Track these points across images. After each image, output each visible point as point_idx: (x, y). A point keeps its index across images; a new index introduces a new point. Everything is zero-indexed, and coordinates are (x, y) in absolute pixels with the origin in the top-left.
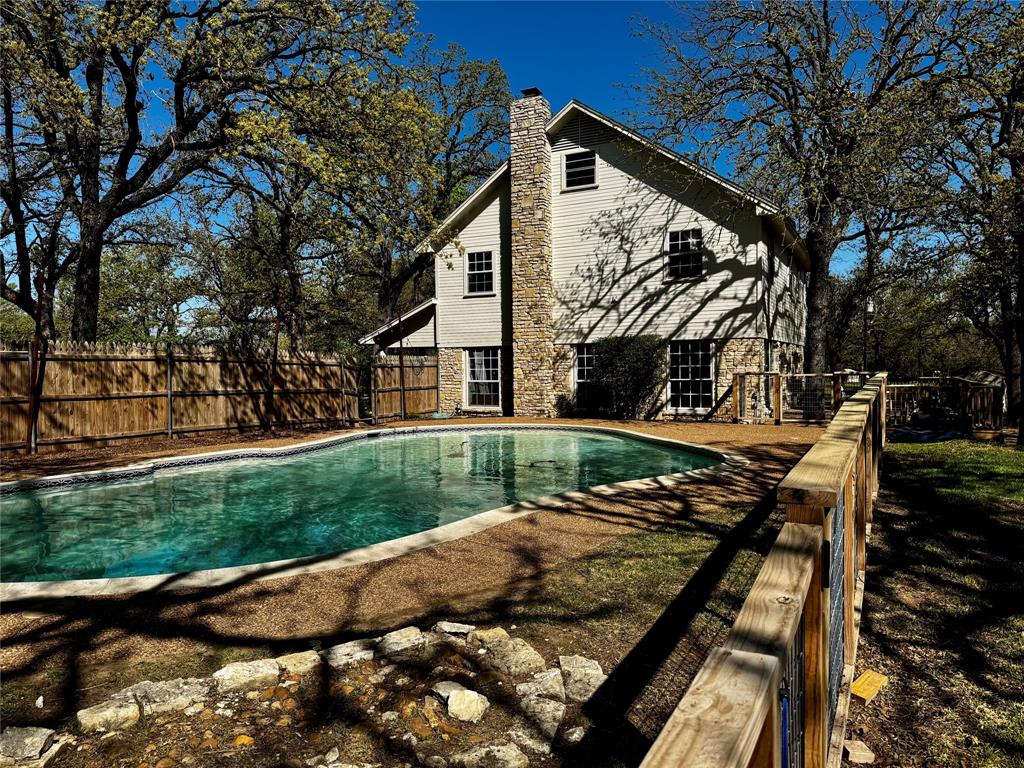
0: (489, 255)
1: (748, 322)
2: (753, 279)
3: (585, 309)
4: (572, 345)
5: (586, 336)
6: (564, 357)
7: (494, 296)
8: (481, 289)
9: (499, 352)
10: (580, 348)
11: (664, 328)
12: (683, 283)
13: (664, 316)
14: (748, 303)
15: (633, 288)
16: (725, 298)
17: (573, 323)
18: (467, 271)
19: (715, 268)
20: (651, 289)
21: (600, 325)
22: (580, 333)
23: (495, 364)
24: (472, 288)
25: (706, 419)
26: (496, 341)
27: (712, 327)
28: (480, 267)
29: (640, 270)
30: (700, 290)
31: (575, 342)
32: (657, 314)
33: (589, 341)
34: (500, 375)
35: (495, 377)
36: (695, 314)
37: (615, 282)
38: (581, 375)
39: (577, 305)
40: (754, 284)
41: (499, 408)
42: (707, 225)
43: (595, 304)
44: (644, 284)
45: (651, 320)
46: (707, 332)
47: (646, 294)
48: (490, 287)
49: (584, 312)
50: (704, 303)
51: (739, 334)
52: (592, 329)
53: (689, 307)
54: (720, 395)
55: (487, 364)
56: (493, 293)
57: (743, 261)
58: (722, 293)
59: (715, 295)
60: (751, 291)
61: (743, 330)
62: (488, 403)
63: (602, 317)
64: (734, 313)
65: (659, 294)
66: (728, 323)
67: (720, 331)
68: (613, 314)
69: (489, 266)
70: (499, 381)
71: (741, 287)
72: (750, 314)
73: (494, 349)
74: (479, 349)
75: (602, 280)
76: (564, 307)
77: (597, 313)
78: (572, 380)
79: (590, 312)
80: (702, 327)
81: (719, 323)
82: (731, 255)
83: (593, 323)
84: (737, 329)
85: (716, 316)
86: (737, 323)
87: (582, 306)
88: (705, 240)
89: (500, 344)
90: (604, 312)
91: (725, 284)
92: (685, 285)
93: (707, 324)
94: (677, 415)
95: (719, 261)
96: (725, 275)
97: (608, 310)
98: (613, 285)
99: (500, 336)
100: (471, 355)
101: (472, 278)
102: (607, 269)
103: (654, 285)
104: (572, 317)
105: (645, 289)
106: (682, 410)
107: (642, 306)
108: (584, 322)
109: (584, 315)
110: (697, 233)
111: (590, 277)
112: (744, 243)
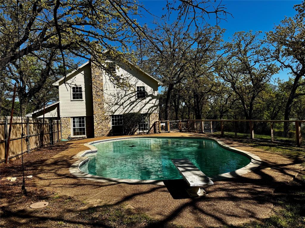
0: (81, 88)
1: (155, 109)
2: (156, 99)
3: (113, 105)
4: (110, 116)
5: (114, 113)
6: (107, 119)
7: (83, 101)
8: (78, 98)
9: (85, 118)
10: (113, 116)
11: (136, 110)
12: (140, 99)
13: (135, 107)
14: (155, 105)
15: (127, 100)
16: (150, 103)
17: (110, 109)
18: (72, 92)
19: (148, 96)
20: (132, 101)
21: (118, 110)
22: (112, 112)
23: (83, 122)
24: (74, 98)
25: (148, 133)
26: (84, 114)
27: (147, 110)
28: (77, 91)
29: (129, 95)
30: (144, 101)
31: (111, 114)
32: (134, 107)
33: (114, 114)
34: (85, 125)
35: (84, 126)
36: (143, 107)
37: (122, 98)
38: (113, 124)
39: (111, 104)
41: (85, 136)
42: (146, 85)
43: (117, 104)
45: (132, 109)
46: (146, 112)
47: (131, 102)
48: (81, 98)
49: (113, 106)
50: (145, 104)
51: (154, 112)
52: (115, 111)
53: (142, 105)
54: (151, 127)
55: (80, 122)
56: (83, 100)
57: (154, 95)
58: (149, 102)
59: (148, 102)
60: (156, 102)
61: (154, 111)
62: (81, 134)
63: (119, 108)
64: (152, 107)
65: (133, 102)
66: (151, 109)
67: (149, 111)
68: (122, 107)
69: (81, 91)
70: (85, 127)
71: (154, 101)
72: (156, 107)
73: (83, 117)
74: (77, 117)
75: (118, 97)
76: (107, 104)
77: (117, 107)
78: (110, 125)
79: (115, 106)
80: (145, 110)
81: (149, 109)
82: (151, 93)
83: (116, 109)
84: (153, 111)
85: (149, 108)
86: (153, 109)
87: (112, 104)
88: (145, 89)
89: (86, 116)
90: (119, 106)
91: (150, 100)
92: (141, 100)
93: (146, 109)
94: (140, 133)
95: (148, 94)
96: (150, 98)
97: (120, 106)
98: (121, 99)
99: (86, 113)
100: (74, 119)
101: (74, 95)
102: (120, 94)
103: (133, 99)
104: (110, 107)
105: (130, 100)
106: (141, 131)
107: (130, 105)
108: (113, 109)
109: (113, 107)
110: (144, 87)
111: (115, 96)
112: (154, 90)
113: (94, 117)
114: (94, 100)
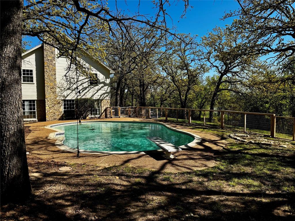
0: (31, 71)
1: (107, 96)
2: (108, 86)
3: (65, 90)
4: (62, 100)
5: (66, 97)
6: (59, 103)
8: (28, 81)
9: (36, 101)
10: (64, 100)
11: (88, 96)
13: (88, 93)
14: (107, 92)
15: (80, 86)
16: (102, 90)
17: (62, 94)
18: (22, 75)
20: (84, 86)
21: (70, 95)
22: (64, 96)
23: (34, 105)
24: (24, 81)
25: (99, 118)
26: (35, 97)
27: (99, 96)
28: (28, 74)
29: (81, 81)
30: (97, 88)
31: (63, 99)
32: (86, 93)
33: (66, 99)
34: (36, 109)
35: (34, 109)
36: (96, 93)
38: (65, 108)
39: (63, 89)
41: (36, 119)
42: (98, 73)
43: (69, 89)
44: (82, 85)
45: (84, 94)
46: (98, 98)
47: (83, 87)
48: (32, 81)
49: (65, 91)
50: (98, 91)
51: (105, 99)
52: (68, 96)
53: (94, 91)
54: (102, 112)
55: (30, 105)
56: (34, 83)
57: (106, 82)
58: (102, 89)
59: (100, 89)
60: (108, 89)
61: (106, 98)
62: (31, 118)
63: (71, 93)
64: (104, 94)
65: (86, 88)
66: (103, 96)
67: (101, 98)
68: (74, 92)
69: (32, 74)
70: (36, 110)
71: (106, 87)
72: (107, 94)
73: (34, 101)
74: (27, 101)
76: (59, 89)
77: (69, 91)
78: (62, 109)
79: (67, 91)
80: (97, 96)
81: (101, 96)
82: (103, 81)
83: (68, 94)
84: (105, 97)
85: (101, 94)
86: (105, 96)
87: (65, 89)
88: (98, 76)
89: (36, 99)
90: (71, 91)
91: (102, 87)
92: (93, 86)
93: (98, 96)
94: (92, 117)
95: (101, 82)
96: (102, 85)
97: (73, 91)
98: (74, 84)
100: (23, 102)
101: (24, 77)
103: (85, 85)
104: (61, 92)
105: (83, 86)
106: (92, 116)
107: (82, 90)
108: (65, 93)
109: (65, 92)
110: (96, 75)
112: (106, 78)
113: (46, 101)
114: (46, 84)
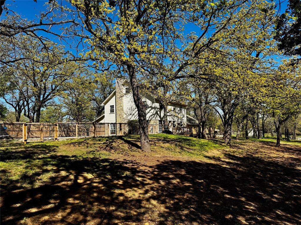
0: (113, 106)
1: (154, 117)
5: (129, 120)
9: (115, 124)
14: (153, 113)
18: (110, 109)
19: (149, 108)
21: (131, 118)
24: (111, 112)
26: (115, 122)
28: (112, 108)
31: (127, 121)
35: (115, 129)
37: (134, 110)
38: (129, 128)
39: (128, 114)
40: (154, 110)
42: (147, 100)
43: (131, 114)
46: (148, 119)
48: (114, 112)
55: (113, 126)
57: (153, 106)
58: (150, 112)
60: (154, 111)
62: (114, 134)
64: (152, 115)
66: (151, 117)
67: (150, 119)
68: (133, 116)
69: (113, 108)
71: (152, 111)
74: (112, 123)
75: (132, 110)
76: (126, 115)
77: (131, 116)
81: (149, 117)
82: (151, 105)
84: (152, 118)
85: (149, 116)
86: (152, 117)
87: (129, 115)
91: (150, 110)
95: (149, 106)
97: (133, 115)
100: (111, 125)
101: (111, 110)
102: (132, 108)
104: (127, 117)
108: (129, 118)
111: (130, 109)
112: (152, 103)
